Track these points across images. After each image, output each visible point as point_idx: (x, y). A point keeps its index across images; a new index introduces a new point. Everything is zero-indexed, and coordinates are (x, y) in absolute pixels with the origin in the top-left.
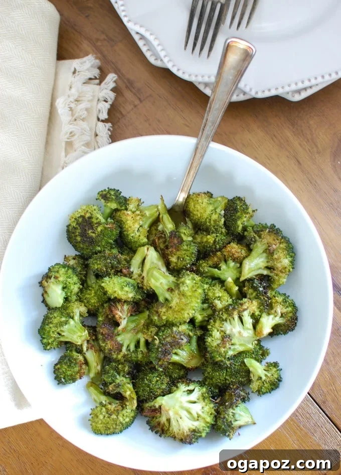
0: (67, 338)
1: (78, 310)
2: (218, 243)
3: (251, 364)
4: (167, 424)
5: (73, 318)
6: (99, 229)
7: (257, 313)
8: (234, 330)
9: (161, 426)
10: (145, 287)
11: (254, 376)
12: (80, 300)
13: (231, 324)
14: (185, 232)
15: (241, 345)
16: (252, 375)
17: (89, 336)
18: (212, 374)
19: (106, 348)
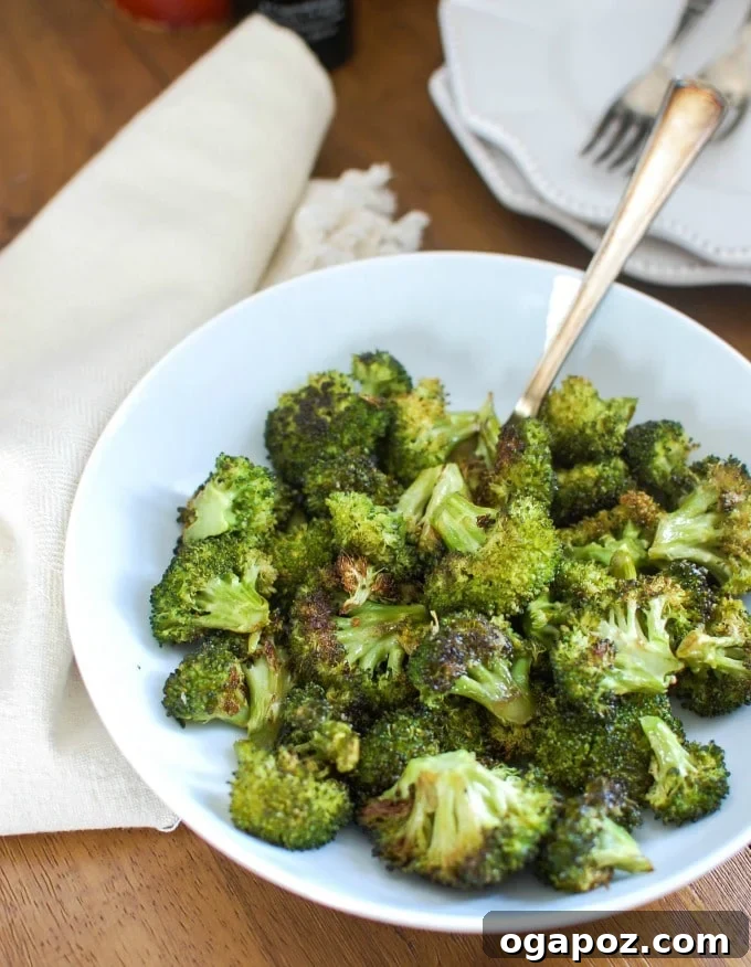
0: (217, 617)
1: (258, 566)
2: (606, 484)
3: (655, 728)
4: (422, 842)
5: (240, 574)
6: (343, 406)
7: (683, 619)
8: (623, 635)
9: (406, 846)
10: (422, 544)
11: (658, 769)
12: (265, 548)
13: (617, 623)
14: (536, 430)
15: (637, 670)
16: (654, 767)
17: (270, 618)
18: (555, 743)
19: (307, 647)
